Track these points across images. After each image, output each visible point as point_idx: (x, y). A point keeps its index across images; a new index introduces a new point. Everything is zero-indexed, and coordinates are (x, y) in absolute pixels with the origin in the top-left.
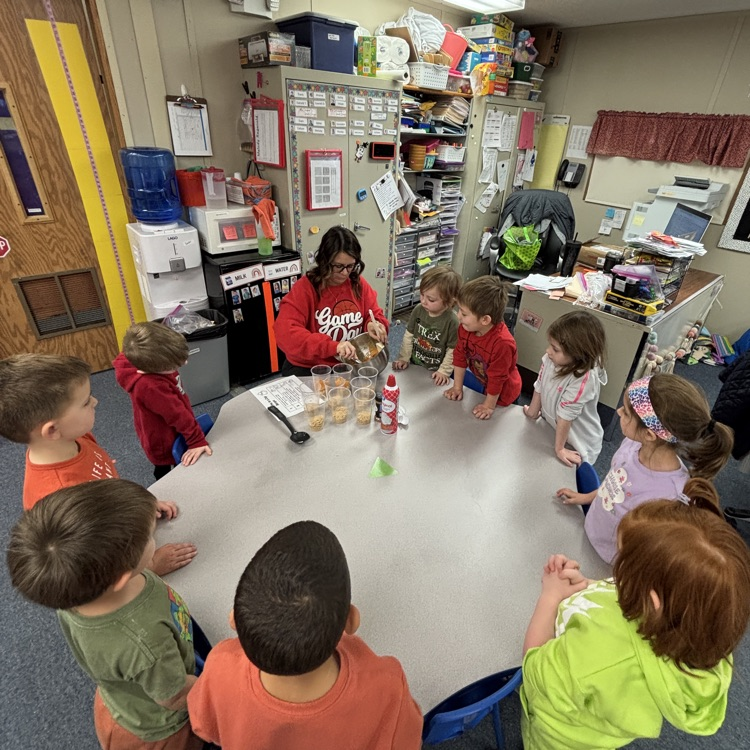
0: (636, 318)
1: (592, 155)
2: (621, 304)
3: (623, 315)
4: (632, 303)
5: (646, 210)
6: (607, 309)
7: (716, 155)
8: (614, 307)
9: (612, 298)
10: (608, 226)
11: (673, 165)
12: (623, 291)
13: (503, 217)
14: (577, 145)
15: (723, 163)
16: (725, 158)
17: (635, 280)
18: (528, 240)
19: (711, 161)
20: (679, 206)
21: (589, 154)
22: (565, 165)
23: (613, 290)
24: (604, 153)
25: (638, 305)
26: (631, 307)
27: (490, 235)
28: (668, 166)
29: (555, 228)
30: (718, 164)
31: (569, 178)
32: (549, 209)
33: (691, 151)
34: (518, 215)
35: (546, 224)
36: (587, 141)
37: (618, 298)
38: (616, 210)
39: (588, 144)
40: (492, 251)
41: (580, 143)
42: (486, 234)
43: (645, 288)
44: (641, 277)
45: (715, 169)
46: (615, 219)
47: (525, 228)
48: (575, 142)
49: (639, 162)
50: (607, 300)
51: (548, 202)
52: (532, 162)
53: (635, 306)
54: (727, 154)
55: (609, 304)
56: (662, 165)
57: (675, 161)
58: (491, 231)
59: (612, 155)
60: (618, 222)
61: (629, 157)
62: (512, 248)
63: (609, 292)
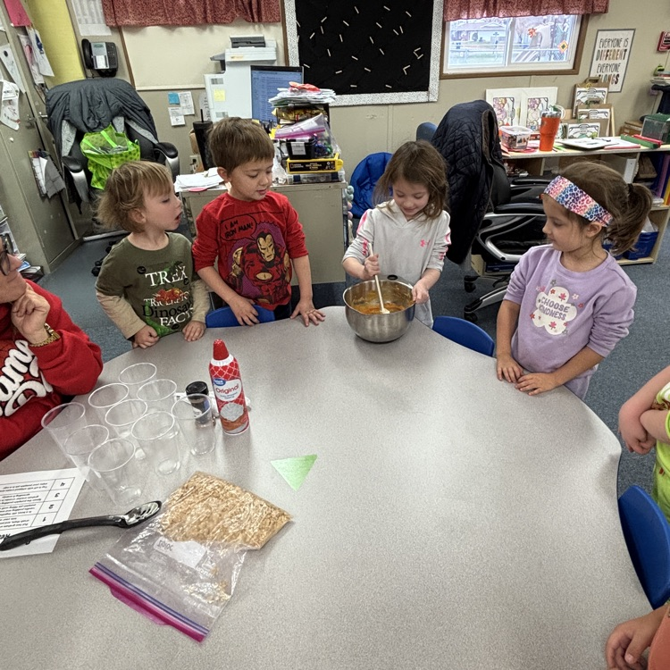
0: (327, 177)
1: (117, 29)
2: (308, 169)
3: (314, 180)
4: (319, 163)
5: (221, 82)
6: (297, 180)
7: (254, 11)
8: (303, 175)
9: (296, 166)
10: (178, 115)
11: (216, 27)
12: (304, 153)
13: (53, 128)
14: (88, 17)
15: (264, 18)
16: (263, 13)
17: (307, 138)
18: (114, 145)
19: (253, 18)
20: (254, 68)
21: (112, 28)
22: (86, 47)
23: (292, 157)
24: (133, 22)
25: (326, 162)
26: (319, 168)
27: (44, 161)
28: (212, 30)
29: (134, 126)
30: (260, 20)
31: (101, 63)
32: (115, 103)
33: (227, 10)
34: (77, 119)
35: (119, 122)
36: (100, 11)
37: (302, 164)
38: (179, 93)
39: (105, 14)
40: (74, 175)
41: (91, 14)
42: (35, 162)
43: (320, 143)
44: (310, 133)
45: (256, 26)
46: (183, 105)
47: (103, 132)
48: (84, 14)
49: (178, 29)
50: (291, 170)
51: (108, 93)
52: (40, 47)
53: (323, 165)
54: (263, 8)
55: (296, 173)
56: (204, 29)
57: (216, 22)
58: (39, 154)
59: (143, 26)
60: (188, 107)
61: (164, 25)
62: (104, 163)
63: (288, 160)
